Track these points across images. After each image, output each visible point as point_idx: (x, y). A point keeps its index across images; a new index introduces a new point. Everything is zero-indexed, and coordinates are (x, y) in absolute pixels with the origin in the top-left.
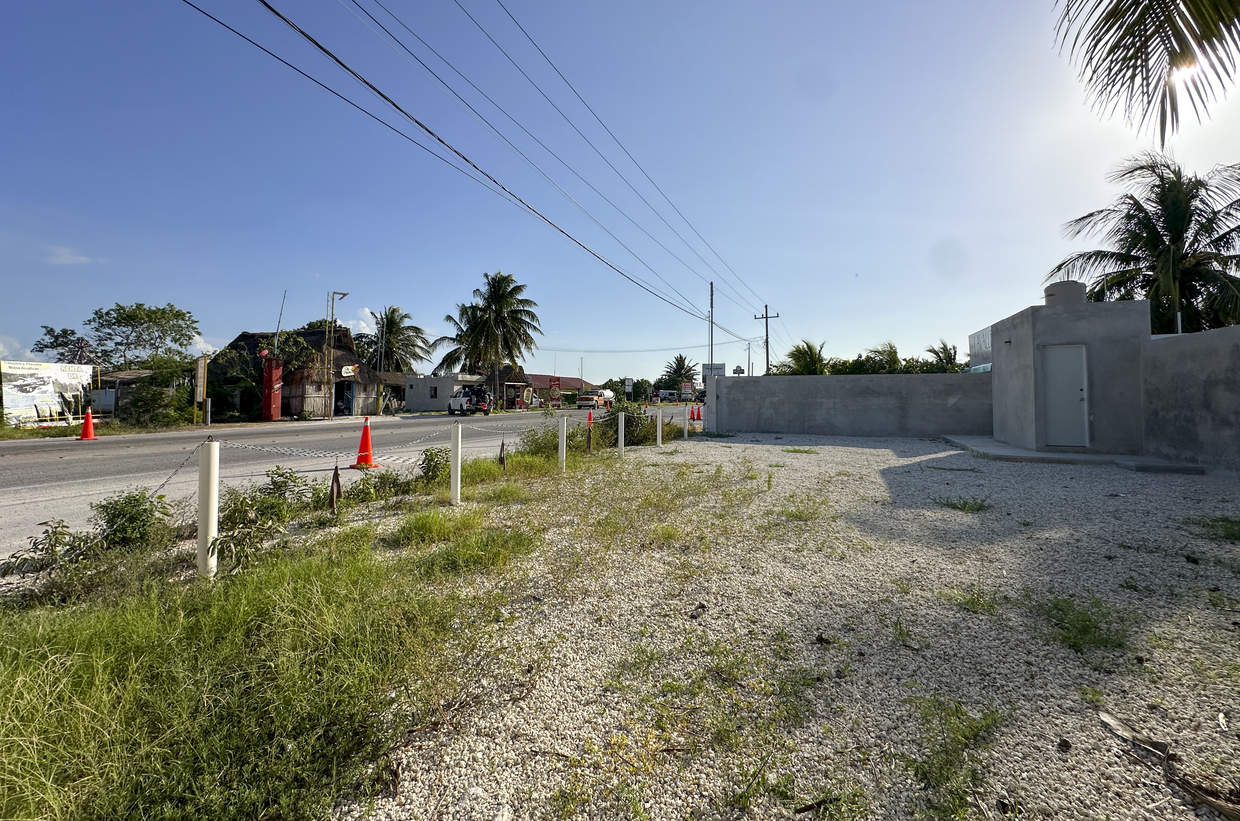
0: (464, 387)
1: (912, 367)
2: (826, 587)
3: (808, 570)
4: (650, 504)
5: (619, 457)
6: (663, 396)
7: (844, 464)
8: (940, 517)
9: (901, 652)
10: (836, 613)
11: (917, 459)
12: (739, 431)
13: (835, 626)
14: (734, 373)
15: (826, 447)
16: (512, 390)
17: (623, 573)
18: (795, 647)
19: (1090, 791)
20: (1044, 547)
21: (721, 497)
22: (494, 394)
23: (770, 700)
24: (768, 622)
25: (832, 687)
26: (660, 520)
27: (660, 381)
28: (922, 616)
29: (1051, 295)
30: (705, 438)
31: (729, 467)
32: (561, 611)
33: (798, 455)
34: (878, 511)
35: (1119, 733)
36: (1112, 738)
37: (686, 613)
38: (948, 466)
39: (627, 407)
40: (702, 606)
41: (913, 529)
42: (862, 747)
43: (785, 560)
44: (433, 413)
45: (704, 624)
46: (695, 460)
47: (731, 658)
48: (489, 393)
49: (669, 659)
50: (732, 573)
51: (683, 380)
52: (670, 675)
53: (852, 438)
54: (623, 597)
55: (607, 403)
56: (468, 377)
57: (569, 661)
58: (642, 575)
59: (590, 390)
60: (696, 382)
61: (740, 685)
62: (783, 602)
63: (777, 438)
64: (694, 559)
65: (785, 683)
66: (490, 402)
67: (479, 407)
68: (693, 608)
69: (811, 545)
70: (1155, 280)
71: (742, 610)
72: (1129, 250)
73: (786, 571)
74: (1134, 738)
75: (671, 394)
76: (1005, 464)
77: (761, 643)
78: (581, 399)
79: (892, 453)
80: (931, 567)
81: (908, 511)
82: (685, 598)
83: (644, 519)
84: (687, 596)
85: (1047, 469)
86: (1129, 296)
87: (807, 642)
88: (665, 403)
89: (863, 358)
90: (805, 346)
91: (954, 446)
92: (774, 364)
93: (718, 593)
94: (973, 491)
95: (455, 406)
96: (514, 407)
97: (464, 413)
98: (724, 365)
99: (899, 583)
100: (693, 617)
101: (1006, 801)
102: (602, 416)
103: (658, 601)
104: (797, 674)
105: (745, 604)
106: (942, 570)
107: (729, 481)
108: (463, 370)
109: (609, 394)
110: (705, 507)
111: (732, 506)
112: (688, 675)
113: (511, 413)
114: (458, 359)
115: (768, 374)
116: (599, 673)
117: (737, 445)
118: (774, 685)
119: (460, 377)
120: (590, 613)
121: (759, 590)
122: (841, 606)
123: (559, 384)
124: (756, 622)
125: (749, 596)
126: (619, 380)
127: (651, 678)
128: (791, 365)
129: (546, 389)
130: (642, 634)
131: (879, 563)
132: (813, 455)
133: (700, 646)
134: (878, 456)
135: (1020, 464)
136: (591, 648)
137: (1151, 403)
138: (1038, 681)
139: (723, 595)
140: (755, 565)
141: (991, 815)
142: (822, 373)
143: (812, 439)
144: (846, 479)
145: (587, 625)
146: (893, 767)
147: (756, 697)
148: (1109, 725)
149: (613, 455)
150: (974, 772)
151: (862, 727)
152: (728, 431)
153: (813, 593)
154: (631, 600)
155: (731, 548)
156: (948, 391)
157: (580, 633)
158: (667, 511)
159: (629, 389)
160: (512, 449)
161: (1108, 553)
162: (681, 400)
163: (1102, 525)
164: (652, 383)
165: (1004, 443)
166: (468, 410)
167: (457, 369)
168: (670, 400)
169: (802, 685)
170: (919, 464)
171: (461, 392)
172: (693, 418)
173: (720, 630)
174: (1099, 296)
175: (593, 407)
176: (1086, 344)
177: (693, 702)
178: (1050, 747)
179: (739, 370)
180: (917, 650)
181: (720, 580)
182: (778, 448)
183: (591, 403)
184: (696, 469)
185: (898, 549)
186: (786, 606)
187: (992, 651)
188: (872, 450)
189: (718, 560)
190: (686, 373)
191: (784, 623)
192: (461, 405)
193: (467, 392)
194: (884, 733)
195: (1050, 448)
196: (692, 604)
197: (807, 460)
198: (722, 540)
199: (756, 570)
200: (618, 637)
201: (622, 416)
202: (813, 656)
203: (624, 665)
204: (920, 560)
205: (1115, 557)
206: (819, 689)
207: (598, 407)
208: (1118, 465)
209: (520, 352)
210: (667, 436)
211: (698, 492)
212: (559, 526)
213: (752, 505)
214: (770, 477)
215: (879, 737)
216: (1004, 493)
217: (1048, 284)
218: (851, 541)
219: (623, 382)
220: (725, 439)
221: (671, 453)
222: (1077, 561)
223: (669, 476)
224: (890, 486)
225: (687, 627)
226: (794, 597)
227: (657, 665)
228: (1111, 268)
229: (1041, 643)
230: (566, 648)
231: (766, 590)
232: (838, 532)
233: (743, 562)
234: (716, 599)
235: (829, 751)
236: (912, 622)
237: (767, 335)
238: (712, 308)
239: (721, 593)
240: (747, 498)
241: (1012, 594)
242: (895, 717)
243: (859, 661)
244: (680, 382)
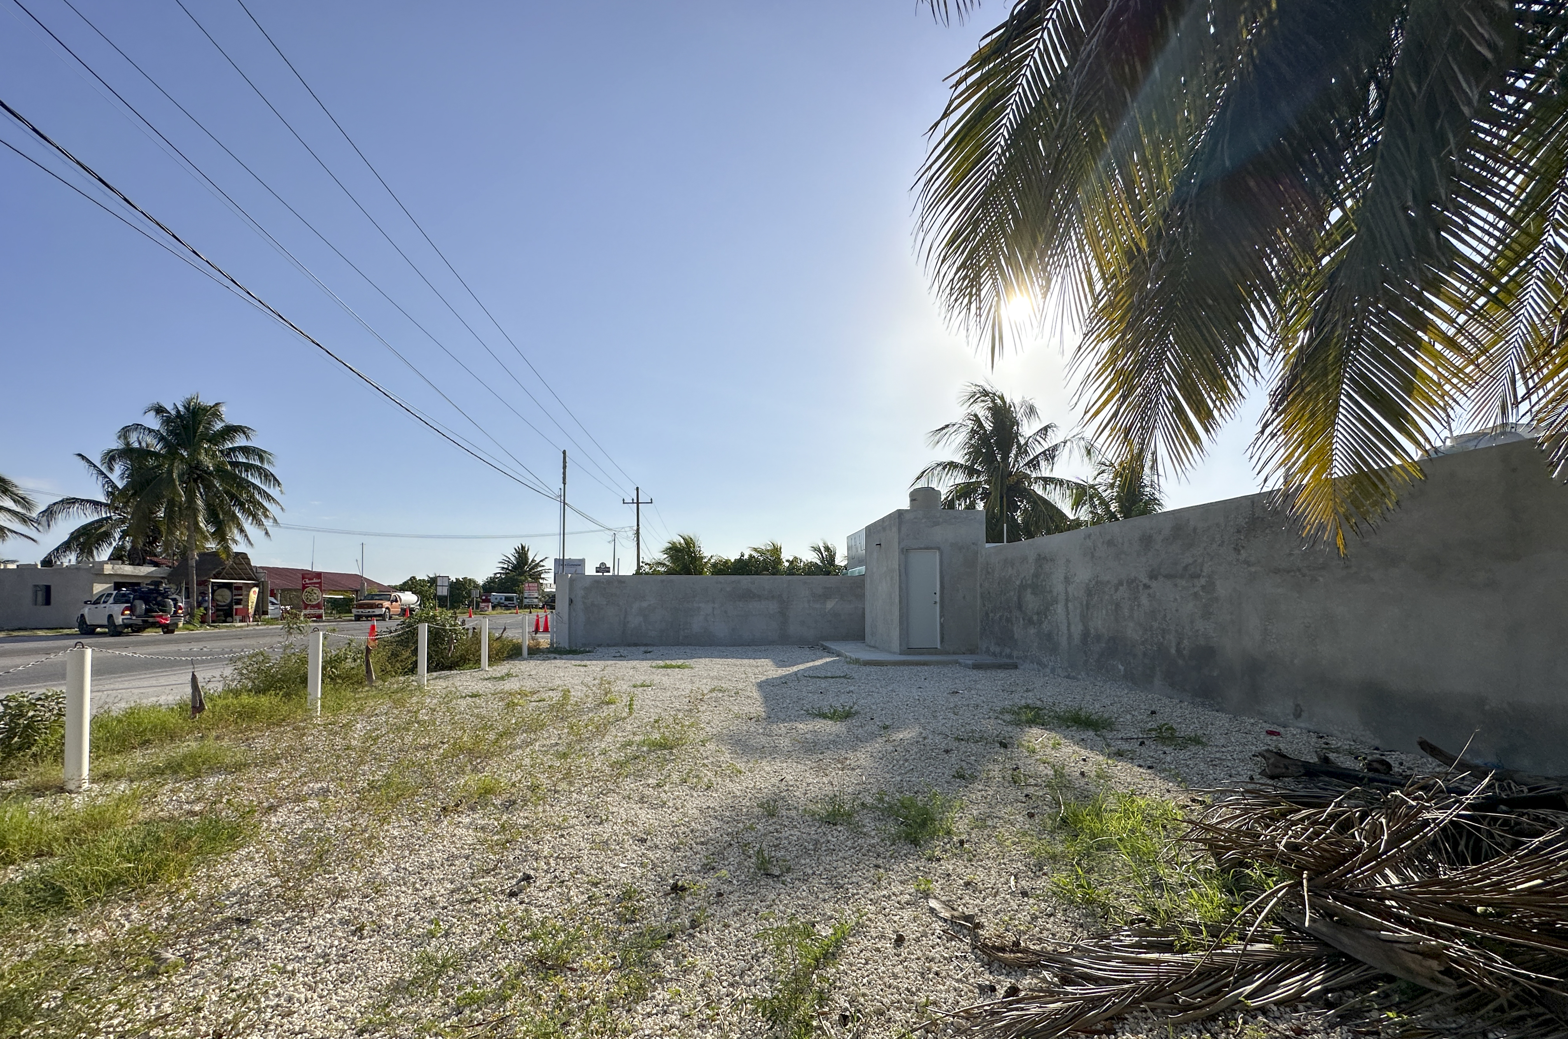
0: (118, 586)
1: (794, 568)
2: (687, 825)
3: (669, 808)
4: (460, 749)
5: (420, 688)
6: (496, 602)
7: (719, 678)
8: (811, 729)
9: (762, 883)
10: (696, 853)
11: (795, 669)
12: (599, 646)
13: (694, 868)
14: (597, 572)
15: (703, 660)
16: (227, 592)
17: (407, 853)
18: (645, 904)
19: (916, 978)
20: (898, 748)
21: (566, 731)
22: (187, 597)
23: (608, 977)
24: (614, 880)
25: (685, 941)
26: (475, 770)
27: (492, 581)
28: (785, 838)
29: (914, 500)
30: (553, 655)
31: (582, 690)
32: (289, 931)
33: (669, 671)
34: (752, 729)
35: (942, 915)
36: (936, 921)
37: (502, 892)
38: (823, 674)
39: (434, 616)
40: (527, 878)
41: (785, 743)
42: (713, 1001)
43: (642, 800)
44: (40, 633)
45: (527, 901)
46: (535, 685)
47: (561, 937)
48: (174, 596)
49: (472, 960)
50: (573, 827)
51: (526, 579)
52: (470, 982)
53: (731, 649)
54: (404, 888)
55: (406, 611)
56: (128, 569)
57: (297, 1005)
58: (438, 851)
59: (376, 591)
60: (545, 582)
61: (571, 969)
62: (635, 851)
63: (646, 652)
64: (520, 818)
65: (629, 951)
66: (176, 612)
67: (151, 620)
68: (514, 882)
69: (675, 777)
70: (990, 493)
71: (583, 872)
72: (973, 464)
73: (642, 814)
74: (953, 916)
75: (507, 599)
76: (873, 669)
77: (603, 909)
78: (361, 606)
79: (771, 663)
80: (798, 783)
81: (782, 725)
82: (503, 871)
83: (449, 772)
84: (506, 867)
85: (906, 671)
86: (972, 506)
87: (660, 894)
88: (499, 610)
89: (746, 557)
90: (682, 541)
91: (830, 652)
92: (647, 560)
93: (552, 856)
94: (843, 699)
95: (95, 616)
96: (229, 619)
97: (115, 631)
98: (583, 561)
99: (766, 806)
100: (513, 894)
101: (848, 1013)
102: (393, 629)
103: (462, 883)
104: (645, 936)
105: (586, 864)
106: (808, 784)
107: (579, 710)
108: (117, 556)
109: (409, 598)
110: (544, 746)
111: (580, 741)
112: (499, 975)
113: (223, 629)
114: (106, 536)
115: (638, 573)
116: (352, 1009)
117: (594, 662)
118: (614, 957)
119: (108, 569)
120: (344, 922)
121: (606, 843)
122: (702, 843)
123: (320, 583)
124: (598, 883)
125: (592, 852)
126: (426, 579)
127: (440, 993)
128: (668, 563)
129: (295, 590)
130: (431, 935)
131: (747, 788)
132: (686, 670)
133: (519, 931)
134: (758, 666)
135: (885, 668)
136: (341, 976)
137: (984, 606)
138: (884, 883)
139: (557, 857)
140: (603, 812)
141: (833, 1033)
142: (701, 573)
143: (687, 650)
144: (720, 695)
145: (336, 943)
146: (743, 1013)
147: (591, 979)
148: (935, 909)
149: (408, 686)
150: (821, 992)
151: (714, 978)
152: (584, 645)
153: (671, 835)
154: (417, 890)
155: (575, 795)
156: (826, 595)
157: (323, 957)
158: (488, 756)
159: (443, 591)
160: (216, 687)
161: (946, 747)
162: (522, 606)
163: (944, 721)
164: (480, 581)
165: (874, 647)
166: (126, 626)
167: (104, 554)
168: (506, 606)
169: (649, 948)
170: (796, 673)
171: (110, 595)
172: (537, 631)
173: (550, 904)
174: (950, 505)
175: (382, 617)
176: (939, 549)
177: (502, 1009)
178: (888, 945)
179: (602, 568)
180: (777, 877)
181: (556, 839)
182: (646, 664)
183: (377, 612)
184: (535, 697)
185: (768, 769)
186: (638, 855)
187: (847, 862)
188: (751, 661)
189: (553, 813)
190: (530, 570)
191: (634, 877)
192: (110, 617)
193: (124, 595)
194: (737, 978)
195: (910, 651)
196: (513, 878)
197: (680, 676)
198: (563, 785)
199: (604, 817)
200: (390, 948)
201: (423, 630)
202: (666, 909)
203: (398, 988)
204: (789, 777)
205: (952, 750)
206: (669, 947)
207: (390, 618)
208: (960, 664)
209: (242, 531)
210: (497, 654)
211: (535, 727)
212: (299, 799)
213: (606, 737)
214: (632, 700)
215: (731, 985)
216: (869, 698)
217: (912, 489)
218: (720, 767)
219: (433, 581)
220: (580, 656)
221: (502, 678)
222: (923, 758)
223: (493, 708)
224: (766, 699)
225: (501, 910)
226: (649, 843)
227: (451, 973)
228: (960, 478)
229: (889, 843)
230: (294, 985)
231: (615, 840)
232: (707, 758)
233: (588, 810)
234: (547, 864)
235: (674, 1019)
236: (775, 846)
237: (638, 525)
238: (564, 484)
239: (555, 855)
240: (601, 730)
241: (869, 800)
242: (749, 957)
243: (717, 903)
244: (522, 582)
